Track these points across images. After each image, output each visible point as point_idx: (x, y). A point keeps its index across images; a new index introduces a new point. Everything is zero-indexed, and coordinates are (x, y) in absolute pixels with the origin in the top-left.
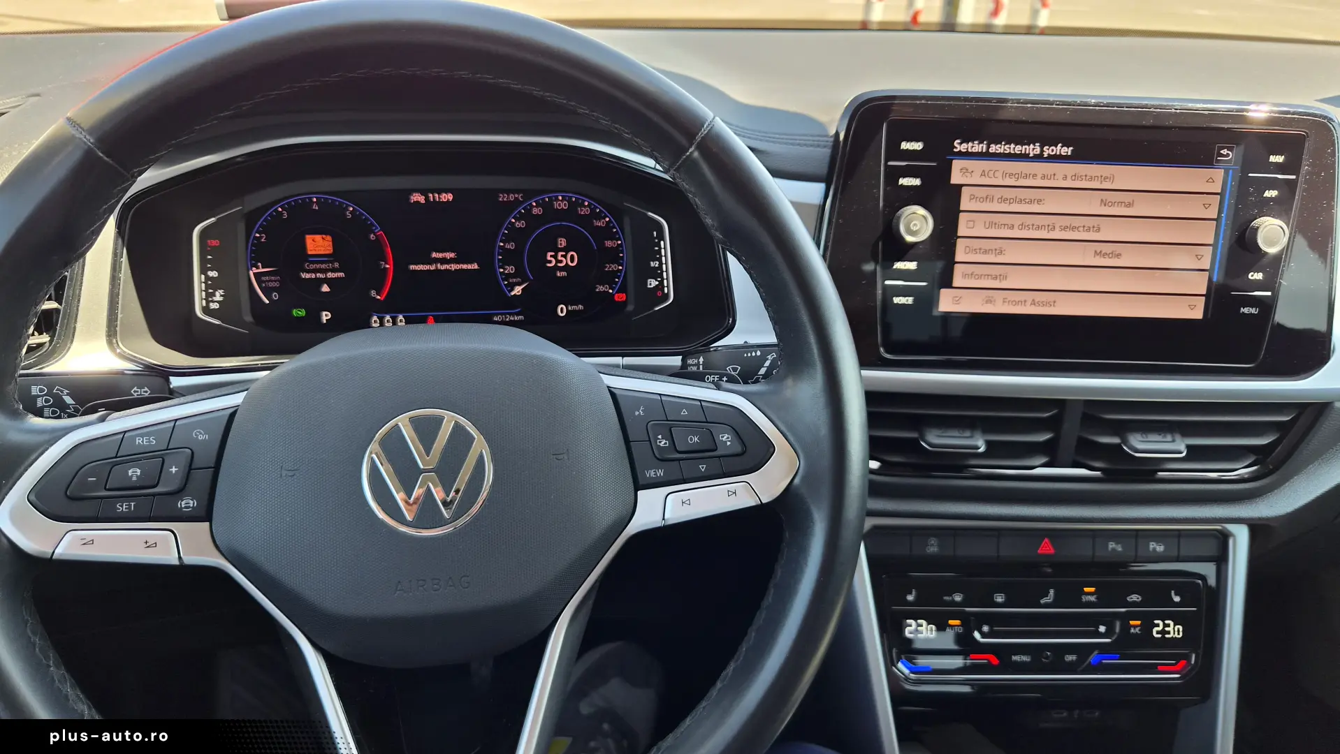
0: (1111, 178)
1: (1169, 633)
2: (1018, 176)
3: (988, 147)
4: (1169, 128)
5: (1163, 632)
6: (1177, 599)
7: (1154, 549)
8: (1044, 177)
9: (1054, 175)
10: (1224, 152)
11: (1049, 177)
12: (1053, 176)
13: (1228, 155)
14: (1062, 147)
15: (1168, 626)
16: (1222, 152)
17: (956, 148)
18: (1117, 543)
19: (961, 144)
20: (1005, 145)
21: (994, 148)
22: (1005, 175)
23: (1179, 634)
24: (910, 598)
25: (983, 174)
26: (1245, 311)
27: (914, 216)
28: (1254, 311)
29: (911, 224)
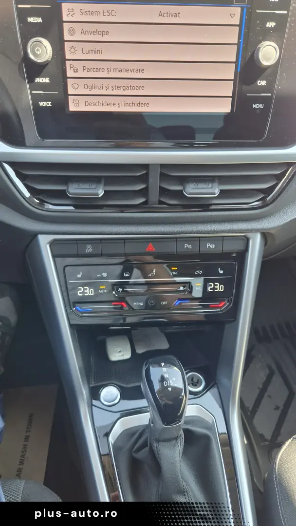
1: (217, 289)
5: (214, 289)
6: (221, 272)
7: (209, 247)
15: (217, 285)
18: (189, 245)
23: (222, 289)
24: (79, 276)
26: (256, 106)
27: (36, 44)
28: (261, 106)
29: (38, 50)
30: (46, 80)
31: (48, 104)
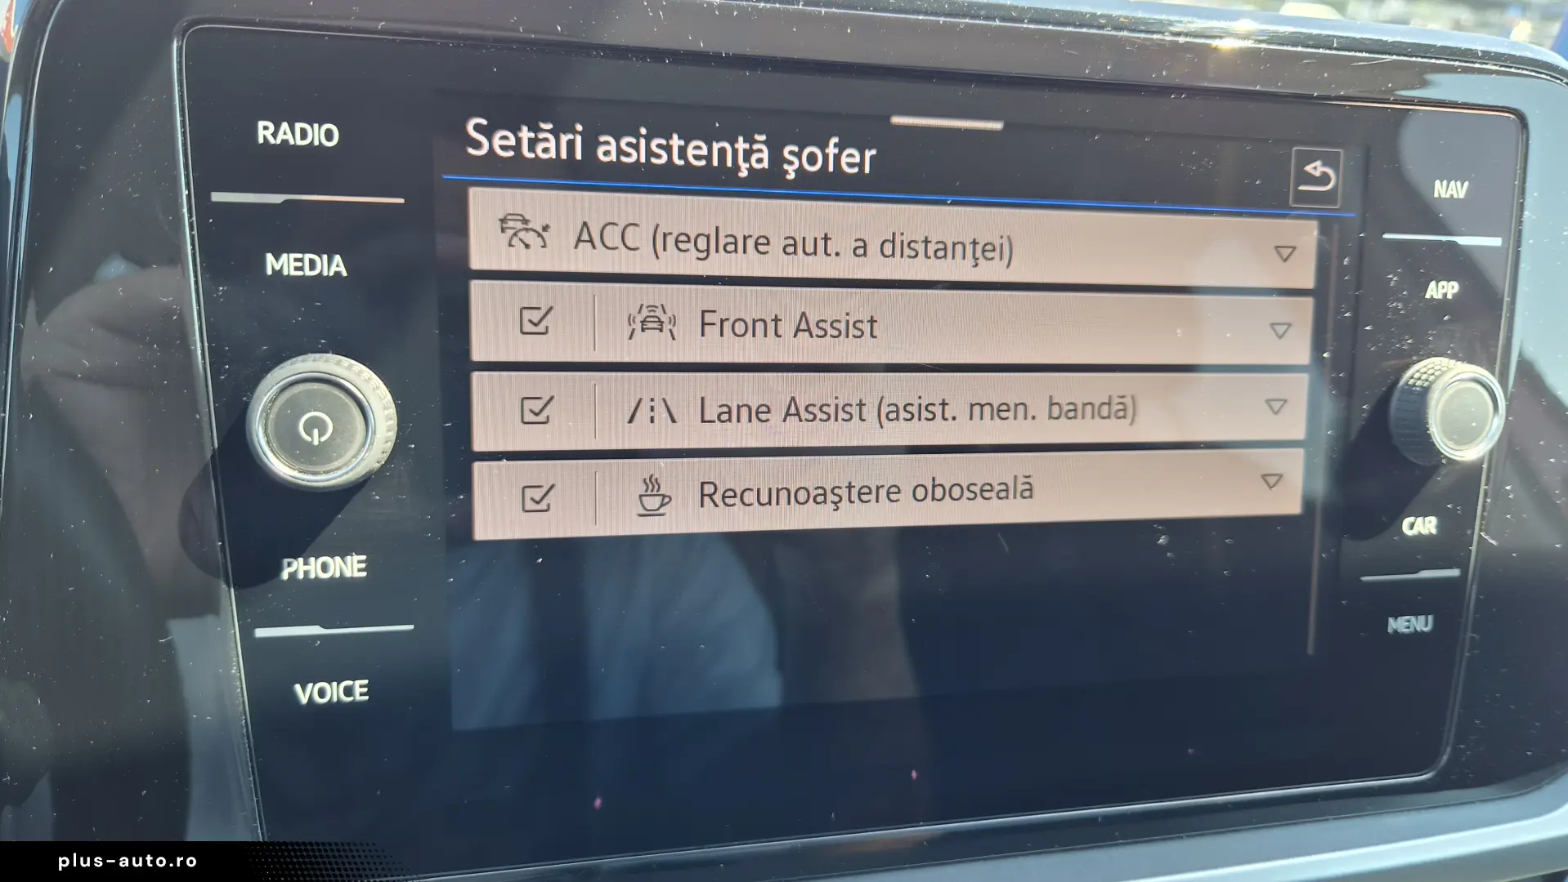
0: (1003, 250)
2: (711, 243)
3: (590, 145)
4: (1162, 90)
8: (792, 246)
9: (826, 238)
10: (1315, 168)
11: (810, 249)
12: (821, 244)
13: (1324, 180)
14: (841, 147)
16: (1309, 168)
17: (477, 145)
19: (488, 132)
20: (648, 139)
21: (613, 148)
22: (659, 240)
25: (584, 236)
26: (1399, 625)
27: (308, 392)
28: (1421, 624)
29: (311, 425)
30: (352, 567)
31: (348, 691)
